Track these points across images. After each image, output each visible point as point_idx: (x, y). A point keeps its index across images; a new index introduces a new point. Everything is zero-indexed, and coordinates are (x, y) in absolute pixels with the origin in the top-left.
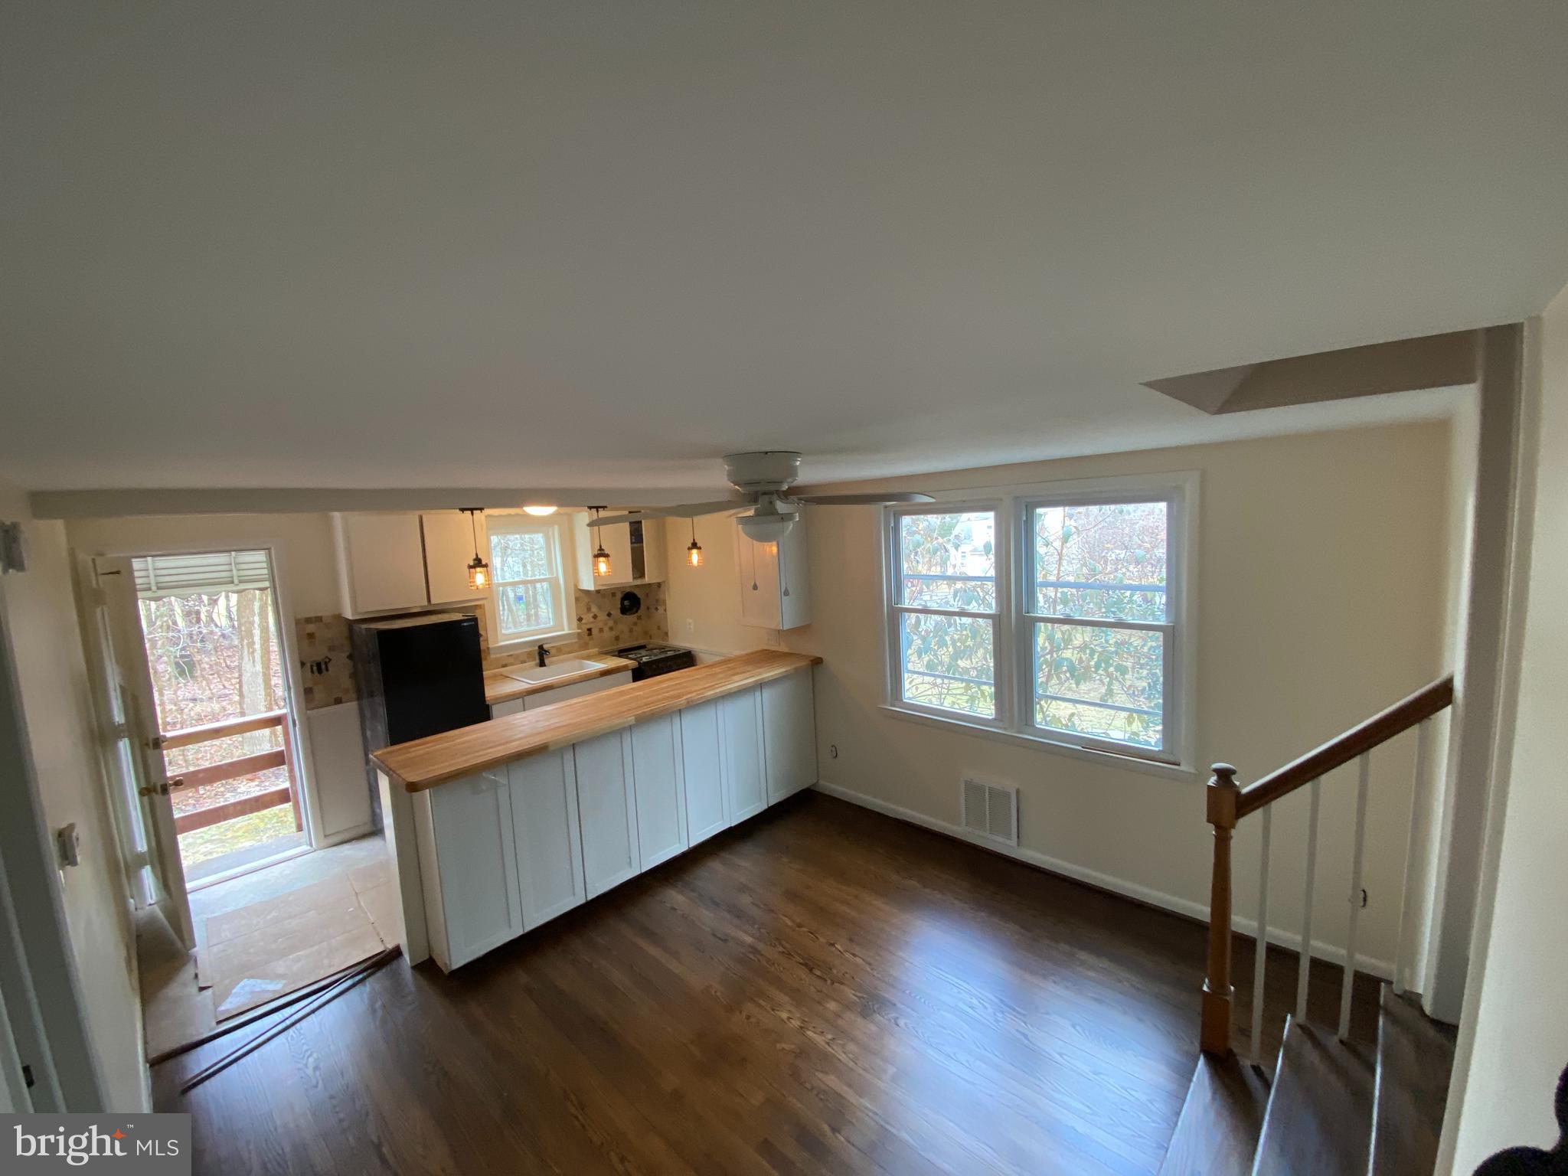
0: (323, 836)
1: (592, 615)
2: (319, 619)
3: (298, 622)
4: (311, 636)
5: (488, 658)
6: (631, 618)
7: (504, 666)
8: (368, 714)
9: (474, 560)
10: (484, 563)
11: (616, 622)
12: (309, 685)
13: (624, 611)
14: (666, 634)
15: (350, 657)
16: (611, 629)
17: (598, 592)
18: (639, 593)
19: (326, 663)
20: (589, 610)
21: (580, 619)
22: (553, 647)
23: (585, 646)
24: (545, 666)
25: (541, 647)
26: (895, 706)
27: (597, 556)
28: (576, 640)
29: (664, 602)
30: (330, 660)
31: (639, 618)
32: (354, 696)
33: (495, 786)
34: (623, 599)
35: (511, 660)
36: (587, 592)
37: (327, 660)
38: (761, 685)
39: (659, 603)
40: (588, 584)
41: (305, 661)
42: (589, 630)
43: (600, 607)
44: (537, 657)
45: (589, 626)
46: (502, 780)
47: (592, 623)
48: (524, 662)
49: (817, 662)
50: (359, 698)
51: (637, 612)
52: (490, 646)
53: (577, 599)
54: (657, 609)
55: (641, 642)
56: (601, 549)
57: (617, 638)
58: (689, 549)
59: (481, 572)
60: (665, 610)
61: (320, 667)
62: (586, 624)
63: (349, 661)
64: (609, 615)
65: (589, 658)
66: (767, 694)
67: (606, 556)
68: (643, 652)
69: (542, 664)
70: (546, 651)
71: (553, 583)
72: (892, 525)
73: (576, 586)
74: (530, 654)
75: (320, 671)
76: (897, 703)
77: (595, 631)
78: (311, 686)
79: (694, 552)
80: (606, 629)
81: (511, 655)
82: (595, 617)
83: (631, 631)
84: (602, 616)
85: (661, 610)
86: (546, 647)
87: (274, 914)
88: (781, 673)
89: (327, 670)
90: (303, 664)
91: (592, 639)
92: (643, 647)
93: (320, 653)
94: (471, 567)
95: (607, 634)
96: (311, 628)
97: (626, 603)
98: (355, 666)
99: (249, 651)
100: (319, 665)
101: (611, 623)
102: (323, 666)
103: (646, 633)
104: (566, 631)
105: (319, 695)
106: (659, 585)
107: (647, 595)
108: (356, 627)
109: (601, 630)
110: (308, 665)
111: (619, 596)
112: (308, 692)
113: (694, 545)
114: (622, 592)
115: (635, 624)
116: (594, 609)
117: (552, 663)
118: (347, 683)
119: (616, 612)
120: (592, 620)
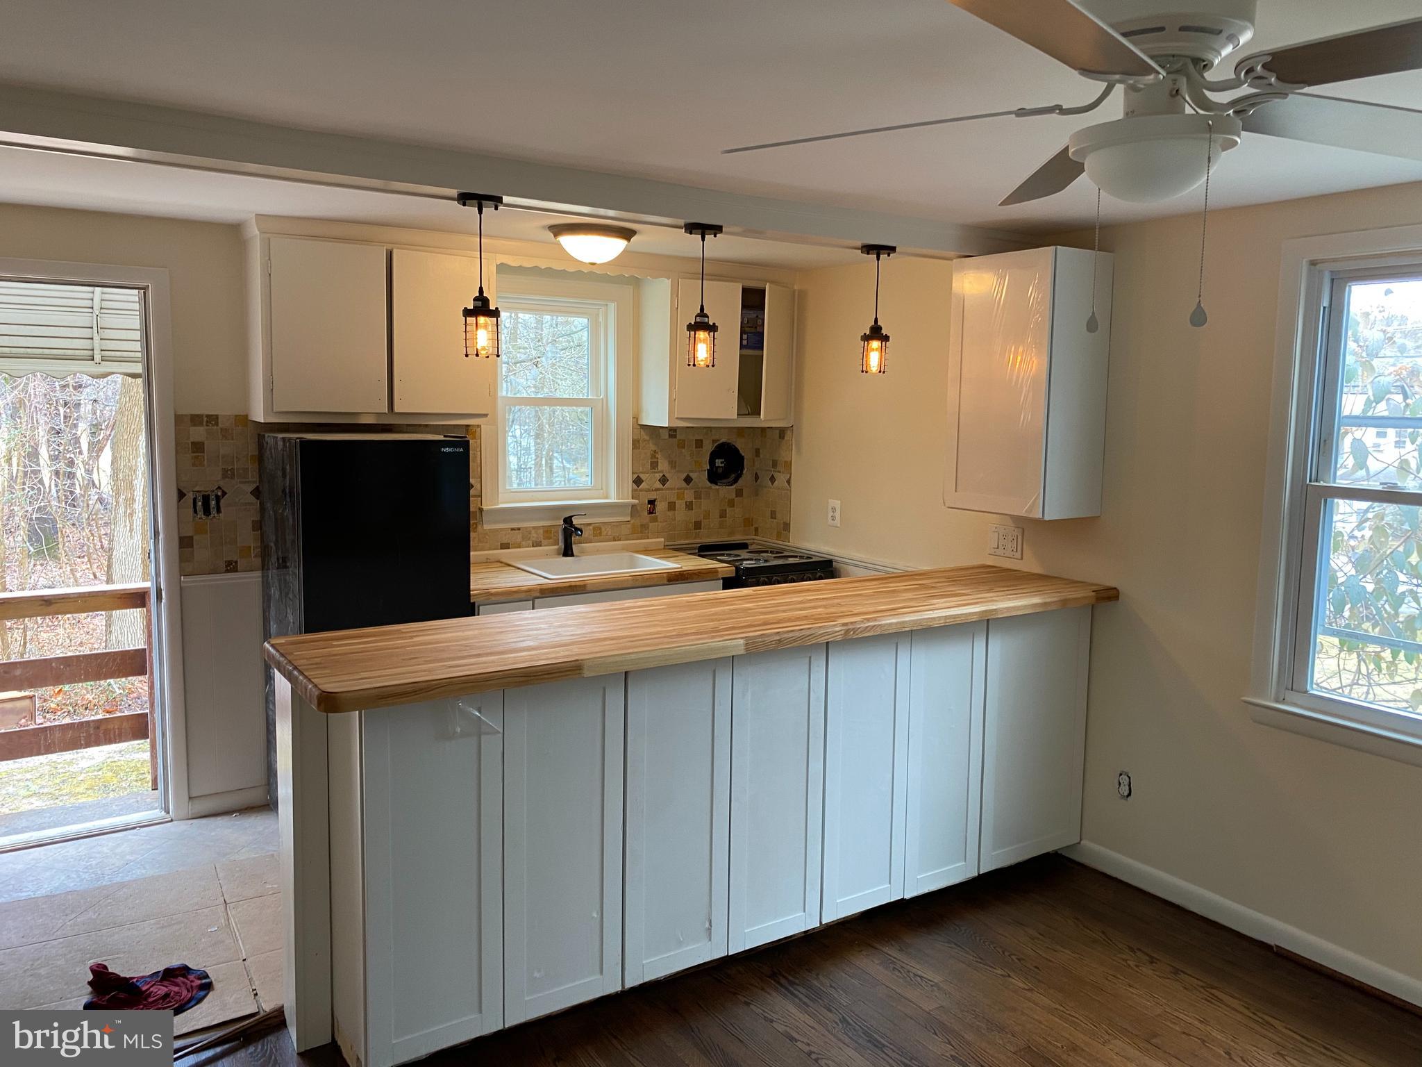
0: (187, 798)
1: (658, 476)
2: (213, 419)
3: (179, 419)
4: (198, 447)
5: (479, 527)
6: (725, 491)
7: (505, 546)
8: (275, 592)
9: (475, 299)
10: (492, 307)
11: (698, 496)
12: (189, 532)
13: (715, 477)
14: (787, 526)
15: (257, 493)
16: (689, 506)
17: (672, 431)
18: (741, 445)
19: (218, 499)
20: (654, 465)
21: (638, 481)
22: (590, 524)
23: (641, 531)
24: (572, 555)
25: (568, 521)
26: (1283, 701)
27: (694, 327)
28: (628, 519)
29: (788, 465)
30: (224, 493)
31: (739, 493)
32: (257, 562)
33: (478, 730)
34: (714, 456)
35: (518, 537)
36: (654, 431)
37: (220, 494)
38: (987, 624)
39: (779, 466)
40: (657, 415)
41: (184, 491)
42: (652, 502)
43: (673, 464)
44: (561, 537)
45: (652, 496)
46: (491, 721)
47: (657, 490)
48: (537, 544)
49: (1109, 595)
50: (264, 567)
51: (736, 481)
52: (484, 507)
53: (636, 444)
54: (773, 479)
55: (738, 538)
56: (702, 314)
57: (698, 525)
58: (866, 338)
59: (485, 327)
60: (789, 482)
61: (207, 504)
62: (648, 490)
63: (252, 499)
64: (688, 480)
65: (647, 551)
66: (998, 645)
67: (712, 328)
68: (743, 554)
69: (568, 552)
70: (577, 529)
71: (596, 409)
72: (1326, 303)
73: (636, 419)
74: (548, 531)
75: (207, 511)
76: (1290, 696)
77: (661, 507)
78: (190, 535)
79: (875, 344)
80: (680, 504)
81: (519, 529)
82: (664, 480)
83: (723, 515)
84: (676, 481)
85: (781, 479)
86: (575, 521)
87: (91, 914)
88: (1025, 607)
89: (219, 511)
90: (181, 495)
91: (655, 520)
92: (743, 546)
93: (209, 479)
94: (467, 313)
95: (681, 514)
96: (198, 433)
97: (718, 462)
98: (262, 509)
99: (125, 512)
100: (206, 499)
101: (689, 495)
102: (213, 503)
103: (748, 522)
104: (612, 499)
105: (202, 553)
106: (782, 432)
107: (757, 452)
108: (269, 438)
109: (672, 506)
110: (190, 496)
111: (708, 448)
112: (185, 543)
113: (876, 333)
114: (714, 441)
115: (731, 503)
116: (663, 465)
117: (583, 552)
118: (247, 538)
119: (701, 478)
120: (659, 485)
